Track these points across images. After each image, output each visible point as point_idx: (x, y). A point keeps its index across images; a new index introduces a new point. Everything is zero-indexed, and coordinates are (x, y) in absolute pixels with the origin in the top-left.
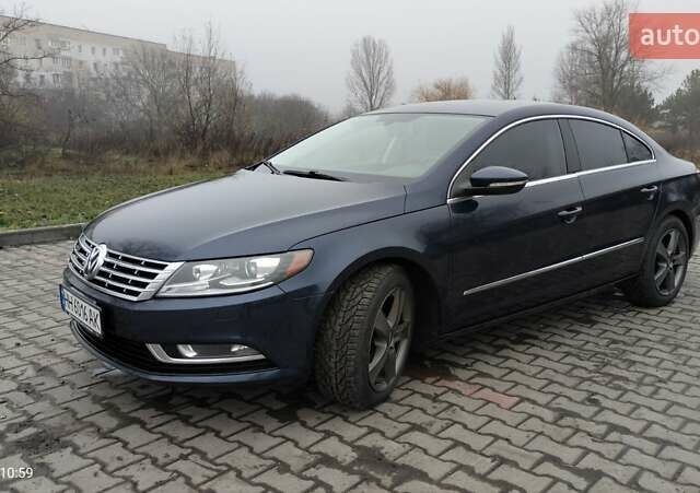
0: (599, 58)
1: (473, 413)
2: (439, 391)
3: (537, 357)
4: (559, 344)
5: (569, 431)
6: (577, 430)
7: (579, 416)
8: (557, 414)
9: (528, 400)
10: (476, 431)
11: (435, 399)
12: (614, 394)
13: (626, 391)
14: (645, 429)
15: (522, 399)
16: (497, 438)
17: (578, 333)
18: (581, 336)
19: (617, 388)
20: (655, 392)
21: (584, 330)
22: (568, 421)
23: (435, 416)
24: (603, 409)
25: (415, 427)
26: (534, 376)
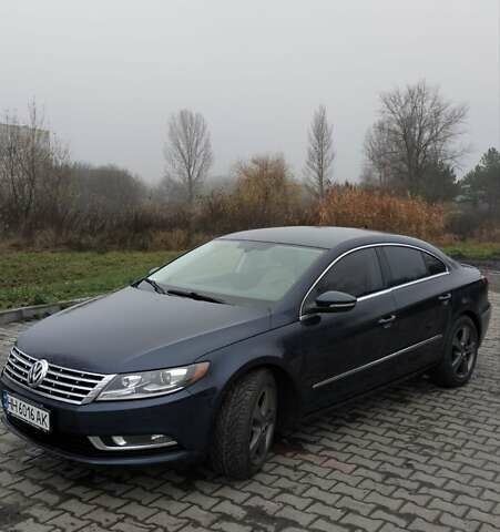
0: (405, 137)
1: (324, 478)
2: (298, 462)
3: (367, 432)
4: (382, 422)
5: (393, 488)
6: (399, 487)
7: (400, 477)
8: (384, 476)
9: (363, 466)
10: (328, 491)
11: (295, 469)
12: (424, 459)
13: (432, 457)
14: (445, 484)
15: (359, 466)
16: (343, 495)
17: (396, 411)
18: (399, 414)
19: (425, 454)
20: (453, 457)
21: (400, 409)
22: (392, 480)
23: (297, 481)
24: (415, 471)
25: (284, 491)
26: (366, 448)
